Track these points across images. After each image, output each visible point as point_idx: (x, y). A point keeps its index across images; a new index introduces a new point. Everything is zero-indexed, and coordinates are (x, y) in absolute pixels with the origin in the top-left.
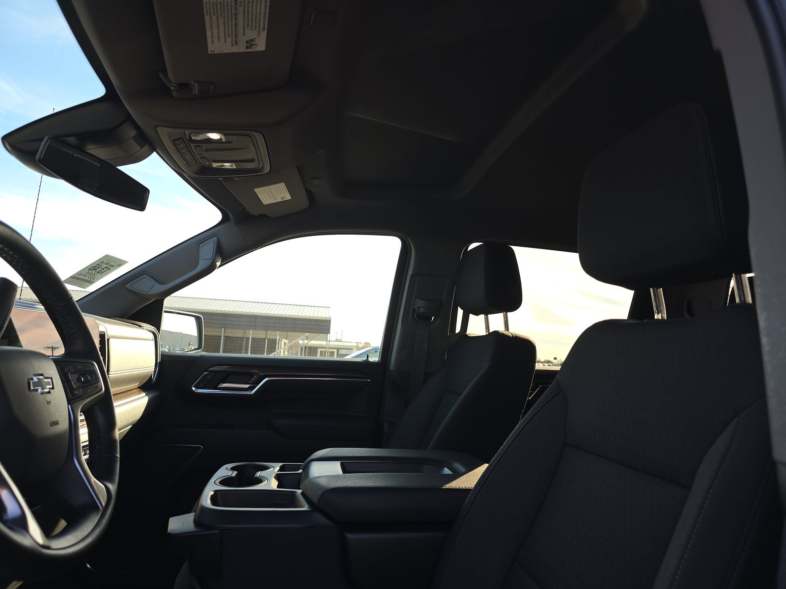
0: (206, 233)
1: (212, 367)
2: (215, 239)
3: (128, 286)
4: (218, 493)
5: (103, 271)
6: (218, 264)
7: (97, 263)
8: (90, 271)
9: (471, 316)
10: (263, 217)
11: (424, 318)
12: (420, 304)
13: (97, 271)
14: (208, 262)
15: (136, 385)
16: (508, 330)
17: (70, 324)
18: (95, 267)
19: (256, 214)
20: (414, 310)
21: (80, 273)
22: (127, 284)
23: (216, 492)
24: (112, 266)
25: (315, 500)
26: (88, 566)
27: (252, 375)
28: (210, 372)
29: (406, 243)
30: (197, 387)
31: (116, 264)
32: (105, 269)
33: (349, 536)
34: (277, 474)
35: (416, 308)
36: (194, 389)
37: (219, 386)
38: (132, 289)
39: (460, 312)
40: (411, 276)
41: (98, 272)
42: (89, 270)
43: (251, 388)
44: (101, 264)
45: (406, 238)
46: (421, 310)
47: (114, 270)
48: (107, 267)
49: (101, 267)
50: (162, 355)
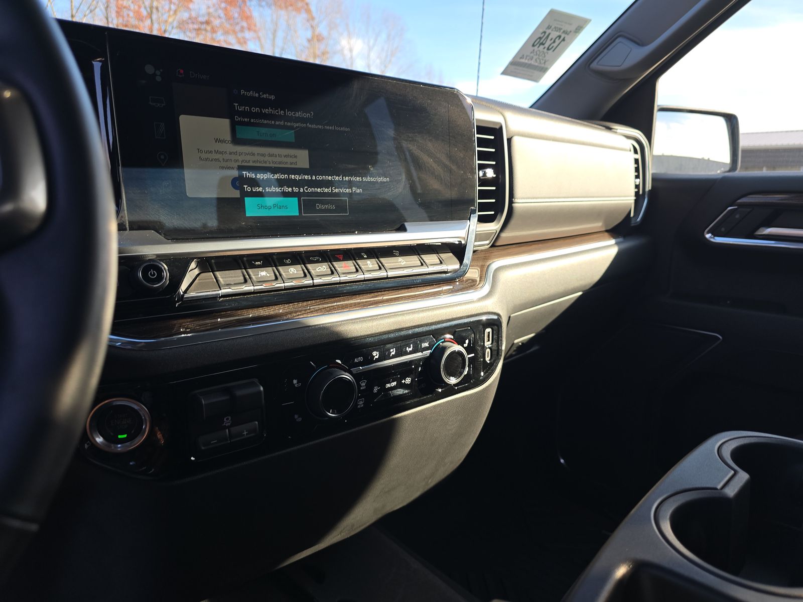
1: (745, 196)
3: (594, 65)
5: (555, 45)
7: (541, 31)
8: (536, 48)
13: (547, 45)
15: (598, 225)
18: (540, 38)
21: (521, 54)
22: (593, 61)
24: (565, 32)
26: (562, 461)
28: (741, 205)
30: (715, 234)
31: (573, 28)
32: (557, 41)
36: (708, 236)
37: (757, 233)
38: (601, 68)
41: (548, 49)
42: (533, 45)
44: (548, 32)
48: (560, 37)
49: (550, 37)
50: (654, 180)
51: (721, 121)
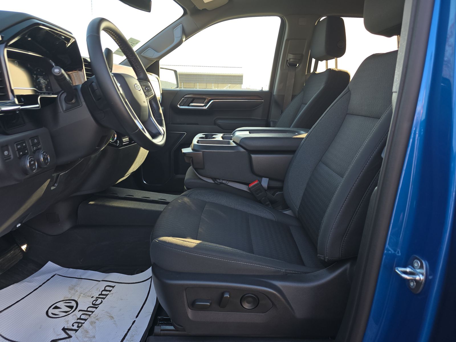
0: (177, 22)
1: (186, 95)
2: (181, 25)
4: (199, 141)
6: (184, 39)
9: (319, 62)
10: (205, 10)
11: (292, 65)
12: (291, 57)
14: (179, 39)
16: (337, 68)
17: (138, 67)
19: (201, 9)
20: (287, 61)
22: (141, 53)
23: (198, 140)
24: (133, 44)
25: (238, 142)
26: (145, 182)
27: (205, 99)
28: (186, 98)
29: (283, 20)
30: (180, 105)
31: (135, 43)
33: (253, 156)
34: (222, 136)
35: (288, 59)
36: (178, 106)
37: (190, 105)
38: (144, 55)
39: (314, 60)
40: (286, 40)
43: (205, 106)
45: (283, 17)
46: (291, 60)
47: (135, 46)
50: (163, 90)
51: (173, 72)
